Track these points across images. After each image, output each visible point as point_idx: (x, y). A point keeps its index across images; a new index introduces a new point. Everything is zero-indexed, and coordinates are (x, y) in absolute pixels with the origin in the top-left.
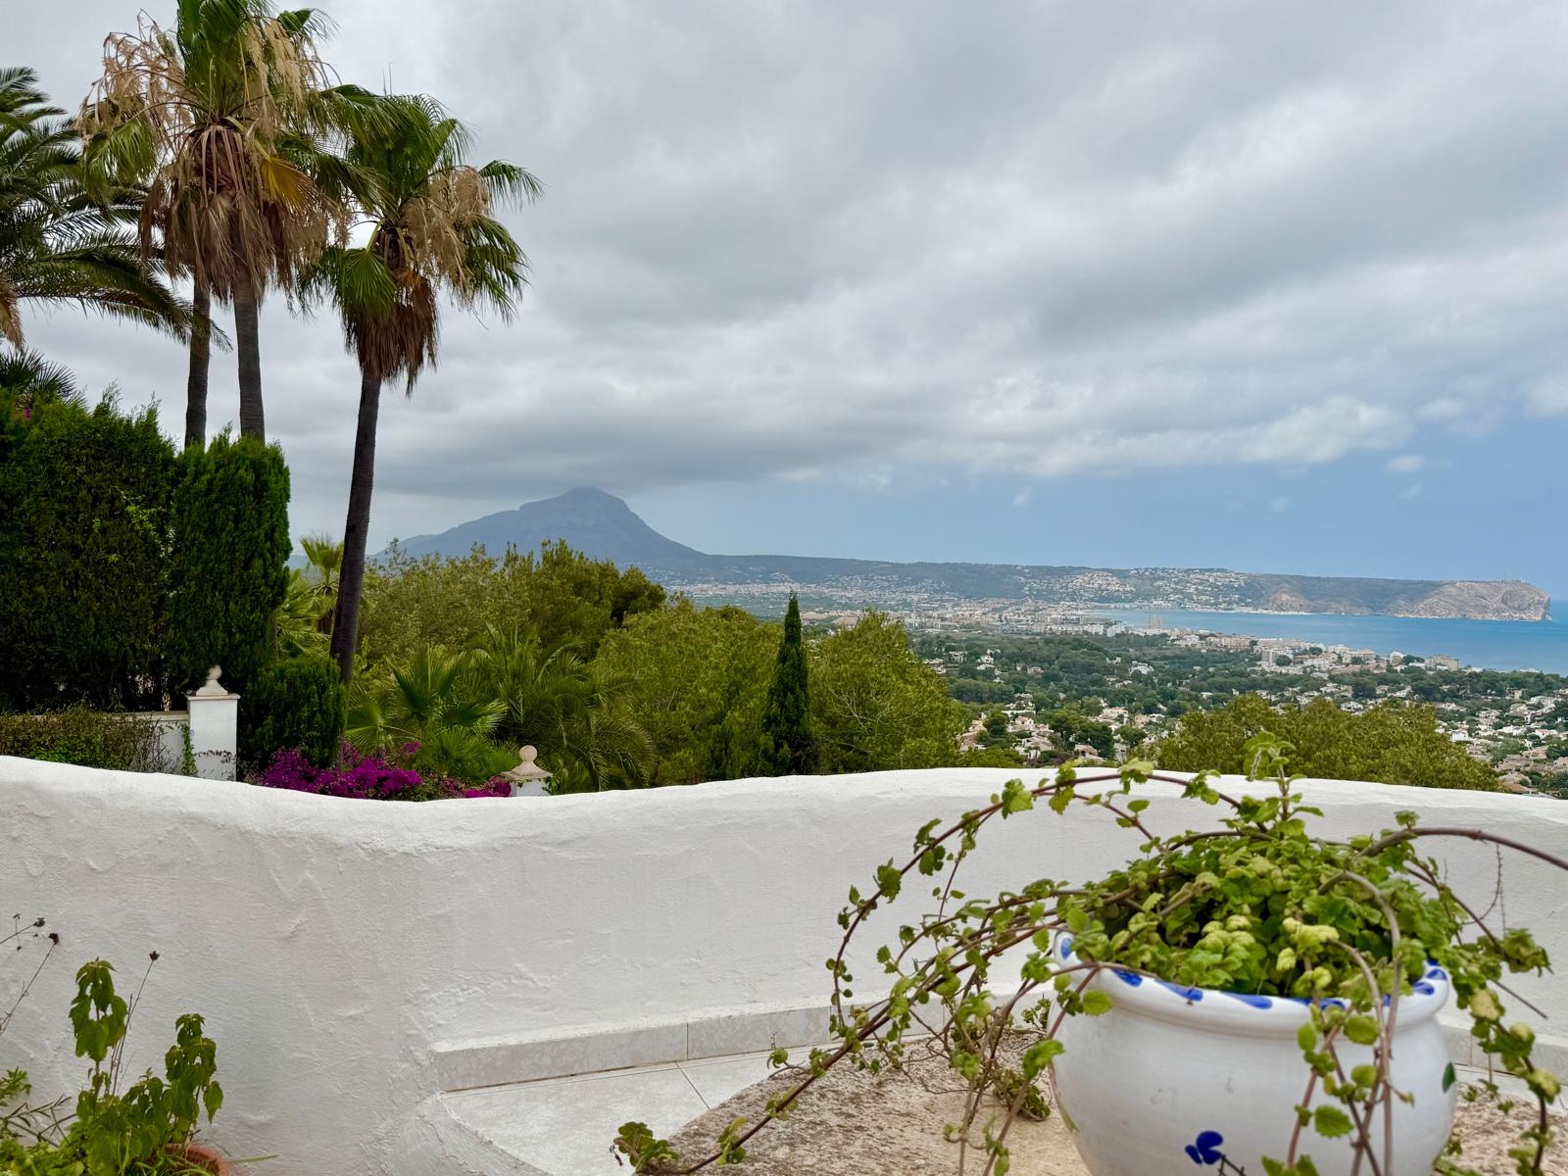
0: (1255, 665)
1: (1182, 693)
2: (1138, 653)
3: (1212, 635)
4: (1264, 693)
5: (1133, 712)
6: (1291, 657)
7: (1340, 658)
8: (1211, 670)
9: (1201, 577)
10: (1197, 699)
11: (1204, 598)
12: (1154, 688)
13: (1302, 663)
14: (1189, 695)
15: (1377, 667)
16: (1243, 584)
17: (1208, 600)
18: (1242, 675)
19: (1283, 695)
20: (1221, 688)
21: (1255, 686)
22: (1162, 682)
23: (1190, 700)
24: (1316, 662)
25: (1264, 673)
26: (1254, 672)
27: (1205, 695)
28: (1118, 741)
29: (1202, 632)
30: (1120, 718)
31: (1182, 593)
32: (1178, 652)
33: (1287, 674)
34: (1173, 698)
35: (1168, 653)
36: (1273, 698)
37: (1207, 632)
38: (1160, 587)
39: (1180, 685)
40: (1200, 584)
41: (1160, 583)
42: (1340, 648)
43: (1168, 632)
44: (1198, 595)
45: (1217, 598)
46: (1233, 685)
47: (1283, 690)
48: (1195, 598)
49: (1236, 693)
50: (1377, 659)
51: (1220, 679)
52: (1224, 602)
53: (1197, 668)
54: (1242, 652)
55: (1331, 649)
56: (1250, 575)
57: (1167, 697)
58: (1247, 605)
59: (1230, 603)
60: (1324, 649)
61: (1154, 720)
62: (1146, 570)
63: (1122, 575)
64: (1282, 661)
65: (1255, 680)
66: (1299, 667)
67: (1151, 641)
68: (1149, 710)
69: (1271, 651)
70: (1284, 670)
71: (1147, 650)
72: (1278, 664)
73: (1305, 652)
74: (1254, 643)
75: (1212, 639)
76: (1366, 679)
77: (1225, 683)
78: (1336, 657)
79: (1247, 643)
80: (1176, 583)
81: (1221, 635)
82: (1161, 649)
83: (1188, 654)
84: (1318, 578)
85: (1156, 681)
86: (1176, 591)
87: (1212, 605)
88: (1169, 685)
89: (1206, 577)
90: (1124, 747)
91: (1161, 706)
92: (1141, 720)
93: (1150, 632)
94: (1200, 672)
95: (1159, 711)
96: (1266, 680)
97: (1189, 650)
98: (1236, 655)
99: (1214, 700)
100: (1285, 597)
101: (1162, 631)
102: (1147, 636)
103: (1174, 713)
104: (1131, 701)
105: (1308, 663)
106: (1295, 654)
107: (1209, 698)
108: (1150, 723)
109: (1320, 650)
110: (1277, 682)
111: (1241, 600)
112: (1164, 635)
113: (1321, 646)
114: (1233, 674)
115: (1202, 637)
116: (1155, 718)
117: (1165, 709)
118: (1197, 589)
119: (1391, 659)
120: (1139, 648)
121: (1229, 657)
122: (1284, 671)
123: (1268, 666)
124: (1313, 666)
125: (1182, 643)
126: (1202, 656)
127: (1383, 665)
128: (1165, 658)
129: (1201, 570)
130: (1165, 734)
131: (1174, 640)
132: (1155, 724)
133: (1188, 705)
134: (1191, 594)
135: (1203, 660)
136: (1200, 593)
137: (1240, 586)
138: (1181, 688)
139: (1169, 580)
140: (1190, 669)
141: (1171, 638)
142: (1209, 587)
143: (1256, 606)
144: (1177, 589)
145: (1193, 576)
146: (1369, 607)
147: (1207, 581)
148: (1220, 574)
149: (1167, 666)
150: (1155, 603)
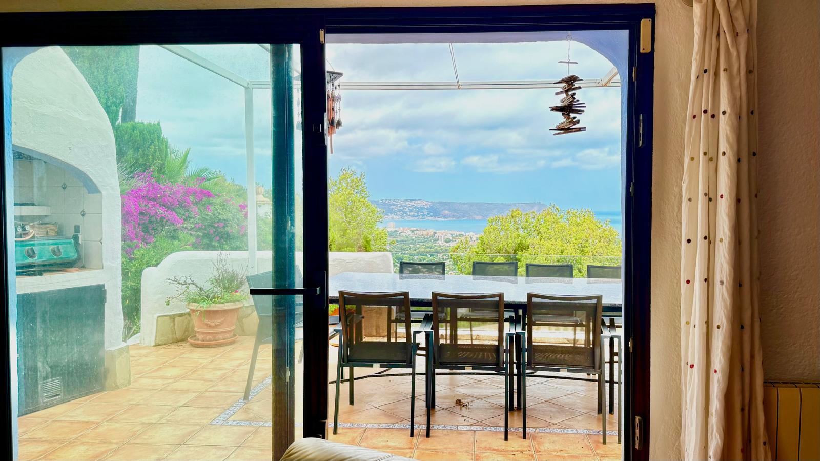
0: (436, 243)
1: (406, 257)
3: (417, 230)
4: (441, 255)
6: (451, 238)
8: (418, 246)
9: (411, 203)
11: (412, 213)
13: (455, 241)
14: (409, 258)
16: (429, 207)
17: (413, 215)
18: (431, 247)
19: (449, 256)
20: (423, 254)
21: (436, 252)
22: (397, 253)
25: (440, 246)
26: (436, 246)
27: (416, 258)
29: (412, 229)
31: (403, 212)
32: (403, 239)
33: (449, 247)
35: (398, 239)
36: (445, 257)
37: (415, 229)
38: (393, 209)
40: (410, 207)
41: (392, 207)
43: (397, 229)
45: (418, 213)
46: (427, 252)
48: (409, 213)
49: (429, 256)
51: (422, 250)
52: (421, 215)
53: (412, 245)
54: (430, 237)
55: (467, 234)
56: (432, 202)
57: (399, 259)
58: (431, 216)
59: (424, 215)
64: (448, 241)
65: (437, 249)
66: (455, 242)
67: (390, 234)
69: (442, 236)
70: (448, 244)
72: (446, 242)
73: (457, 236)
74: (435, 233)
75: (417, 232)
77: (424, 252)
79: (432, 233)
80: (400, 207)
81: (421, 230)
82: (395, 237)
83: (406, 239)
85: (394, 252)
86: (400, 211)
87: (416, 217)
88: (400, 254)
89: (413, 203)
93: (390, 230)
94: (413, 247)
96: (442, 249)
97: (407, 237)
98: (428, 238)
100: (447, 212)
101: (395, 229)
102: (388, 232)
105: (458, 241)
106: (453, 237)
109: (463, 235)
110: (446, 250)
111: (428, 214)
112: (396, 231)
113: (463, 233)
114: (427, 247)
115: (413, 231)
118: (409, 209)
121: (425, 239)
123: (441, 243)
125: (404, 234)
126: (413, 240)
128: (397, 241)
129: (411, 200)
131: (400, 233)
134: (407, 212)
135: (414, 242)
136: (411, 211)
137: (428, 207)
138: (405, 255)
139: (397, 205)
140: (408, 246)
141: (399, 232)
142: (414, 208)
143: (435, 217)
144: (400, 210)
145: (407, 203)
146: (481, 215)
147: (414, 205)
148: (419, 202)
149: (398, 245)
150: (391, 216)
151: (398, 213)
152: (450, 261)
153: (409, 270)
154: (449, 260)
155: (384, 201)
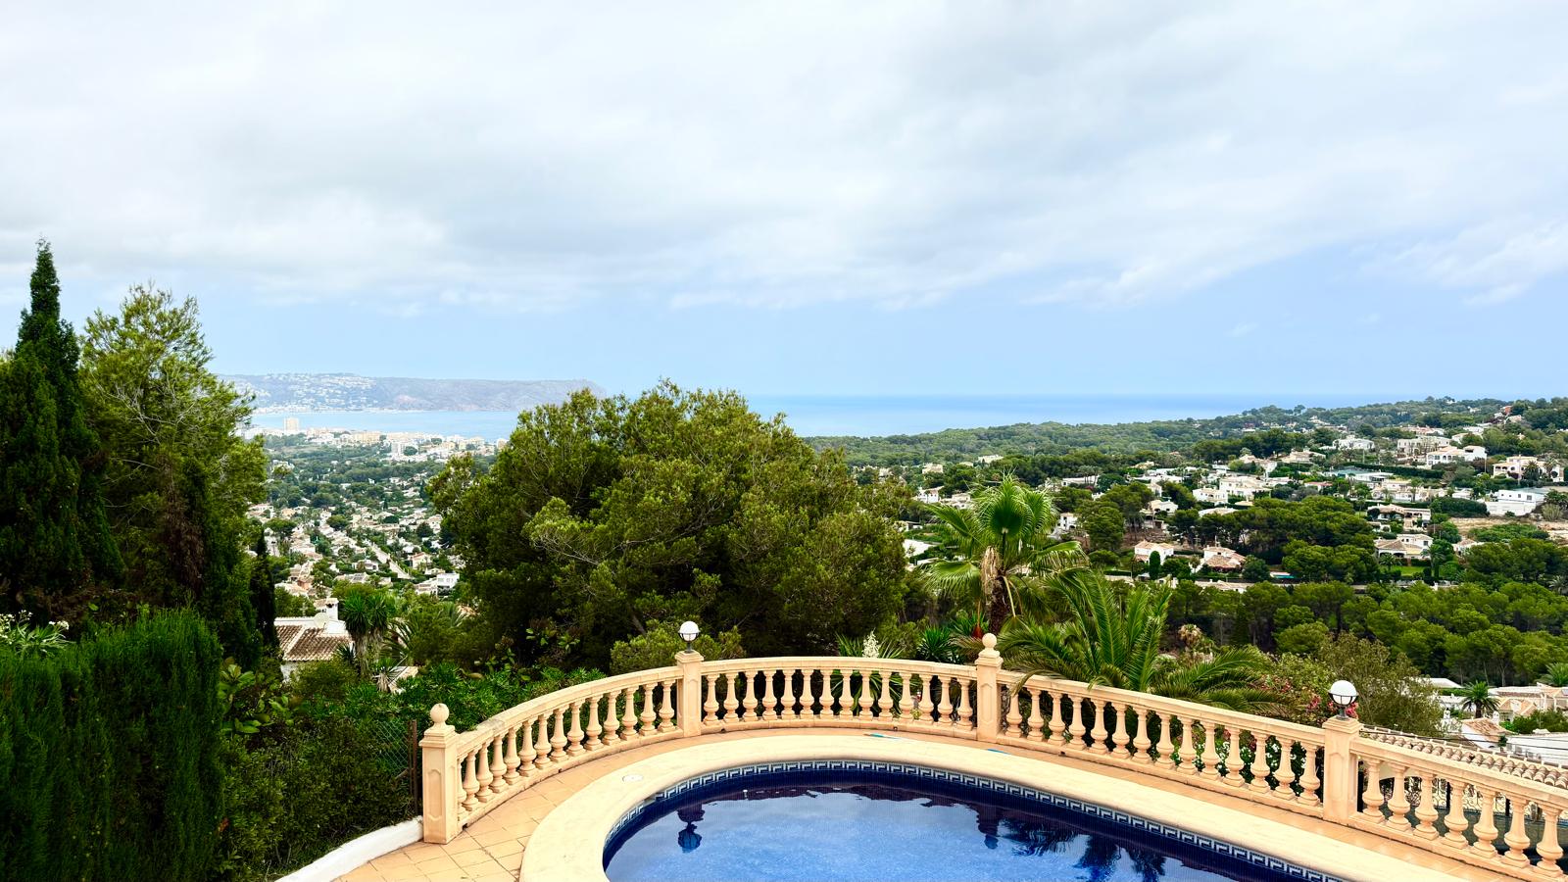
0: (386, 456)
1: (324, 485)
2: (277, 453)
3: (346, 433)
4: (397, 480)
5: (278, 507)
6: (416, 447)
7: (457, 446)
8: (348, 463)
9: (331, 381)
10: (338, 490)
11: (336, 400)
12: (296, 484)
13: (426, 451)
14: (331, 487)
15: (488, 451)
16: (369, 387)
17: (338, 403)
18: (375, 465)
19: (412, 480)
20: (358, 478)
21: (387, 474)
22: (303, 477)
23: (331, 492)
24: (438, 450)
25: (394, 463)
26: (385, 462)
27: (344, 486)
28: (268, 534)
29: (336, 430)
30: (266, 514)
31: (315, 397)
32: (315, 449)
33: (414, 462)
34: (315, 491)
35: (307, 451)
36: (405, 484)
37: (340, 430)
38: (293, 391)
39: (321, 479)
40: (331, 388)
41: (292, 387)
42: (457, 438)
43: (304, 432)
44: (329, 398)
45: (347, 400)
46: (368, 476)
47: (412, 476)
48: (327, 400)
49: (372, 482)
50: (486, 444)
51: (358, 471)
52: (354, 403)
53: (335, 462)
54: (373, 445)
55: (449, 439)
56: (375, 379)
57: (310, 490)
58: (375, 405)
59: (359, 404)
60: (443, 440)
61: (299, 512)
62: (280, 375)
63: (257, 381)
64: (409, 451)
65: (387, 469)
66: (424, 455)
67: (289, 441)
68: (293, 504)
69: (399, 443)
70: (411, 458)
71: (286, 450)
72: (405, 454)
73: (428, 443)
74: (383, 438)
75: (346, 436)
76: (481, 461)
77: (362, 474)
78: (454, 445)
79: (378, 437)
81: (353, 432)
82: (298, 448)
83: (324, 450)
84: (434, 380)
85: (297, 477)
86: (308, 396)
87: (343, 407)
88: (310, 480)
89: (336, 381)
90: (274, 539)
91: (305, 499)
92: (287, 513)
93: (288, 433)
94: (338, 465)
95: (304, 503)
96: (398, 468)
97: (326, 447)
98: (368, 448)
99: (354, 490)
100: (407, 398)
101: (298, 432)
102: (284, 437)
103: (319, 503)
104: (275, 497)
105: (431, 451)
106: (420, 445)
107: (348, 488)
108: (296, 515)
109: (440, 440)
110: (407, 469)
111: (368, 402)
112: (301, 435)
113: (440, 437)
114: (368, 465)
115: (336, 435)
116: (300, 510)
117: (309, 501)
118: (328, 393)
119: (497, 445)
120: (279, 448)
121: (364, 450)
122: (412, 460)
123: (397, 456)
124: (435, 454)
125: (319, 441)
126: (338, 452)
127: (492, 449)
128: (304, 455)
129: (331, 375)
130: (311, 523)
131: (310, 439)
132: (301, 515)
133: (331, 496)
134: (324, 397)
135: (340, 455)
136: (333, 396)
137: (367, 388)
138: (322, 482)
139: (301, 385)
140: (328, 465)
141: (308, 438)
142: (339, 389)
143: (382, 407)
144: (309, 393)
145: (323, 381)
146: (476, 404)
147: (338, 384)
148: (348, 378)
149: (307, 463)
150: (290, 406)
151: (306, 401)
152: (415, 491)
153: (330, 511)
154: (412, 489)
155: (275, 377)
